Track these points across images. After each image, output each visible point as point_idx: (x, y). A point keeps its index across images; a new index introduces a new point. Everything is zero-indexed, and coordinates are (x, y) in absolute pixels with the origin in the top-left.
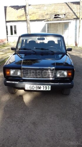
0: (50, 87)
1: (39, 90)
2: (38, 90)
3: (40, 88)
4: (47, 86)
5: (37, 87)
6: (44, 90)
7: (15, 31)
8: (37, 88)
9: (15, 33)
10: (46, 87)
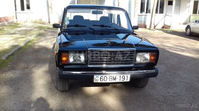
0: (129, 76)
1: (114, 81)
2: (112, 81)
3: (115, 79)
4: (126, 76)
5: (111, 77)
6: (121, 81)
7: (27, 5)
8: (111, 80)
9: (28, 8)
10: (123, 77)
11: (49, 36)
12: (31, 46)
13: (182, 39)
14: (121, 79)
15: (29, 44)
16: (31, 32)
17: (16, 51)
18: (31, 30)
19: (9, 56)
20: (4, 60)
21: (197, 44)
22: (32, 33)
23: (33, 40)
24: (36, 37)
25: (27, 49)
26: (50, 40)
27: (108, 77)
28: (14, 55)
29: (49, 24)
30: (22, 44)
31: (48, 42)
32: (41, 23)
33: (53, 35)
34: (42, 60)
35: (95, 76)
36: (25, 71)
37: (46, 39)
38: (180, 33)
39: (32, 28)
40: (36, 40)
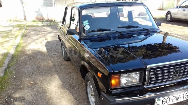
1: (177, 101)
2: (175, 102)
5: (174, 98)
6: (185, 99)
10: (187, 94)
11: (35, 36)
12: (22, 51)
13: (166, 26)
14: (185, 97)
15: (19, 49)
16: (12, 33)
17: (9, 61)
18: (11, 31)
19: (6, 70)
20: (2, 77)
21: (184, 29)
22: (14, 35)
23: (20, 43)
24: (21, 39)
25: (20, 56)
26: (38, 41)
27: (171, 97)
28: (9, 67)
29: (26, 21)
30: (12, 51)
31: (37, 43)
32: (16, 21)
33: (37, 34)
34: (46, 70)
35: (156, 100)
36: (35, 89)
37: (34, 40)
38: (159, 19)
39: (11, 28)
40: (23, 43)
